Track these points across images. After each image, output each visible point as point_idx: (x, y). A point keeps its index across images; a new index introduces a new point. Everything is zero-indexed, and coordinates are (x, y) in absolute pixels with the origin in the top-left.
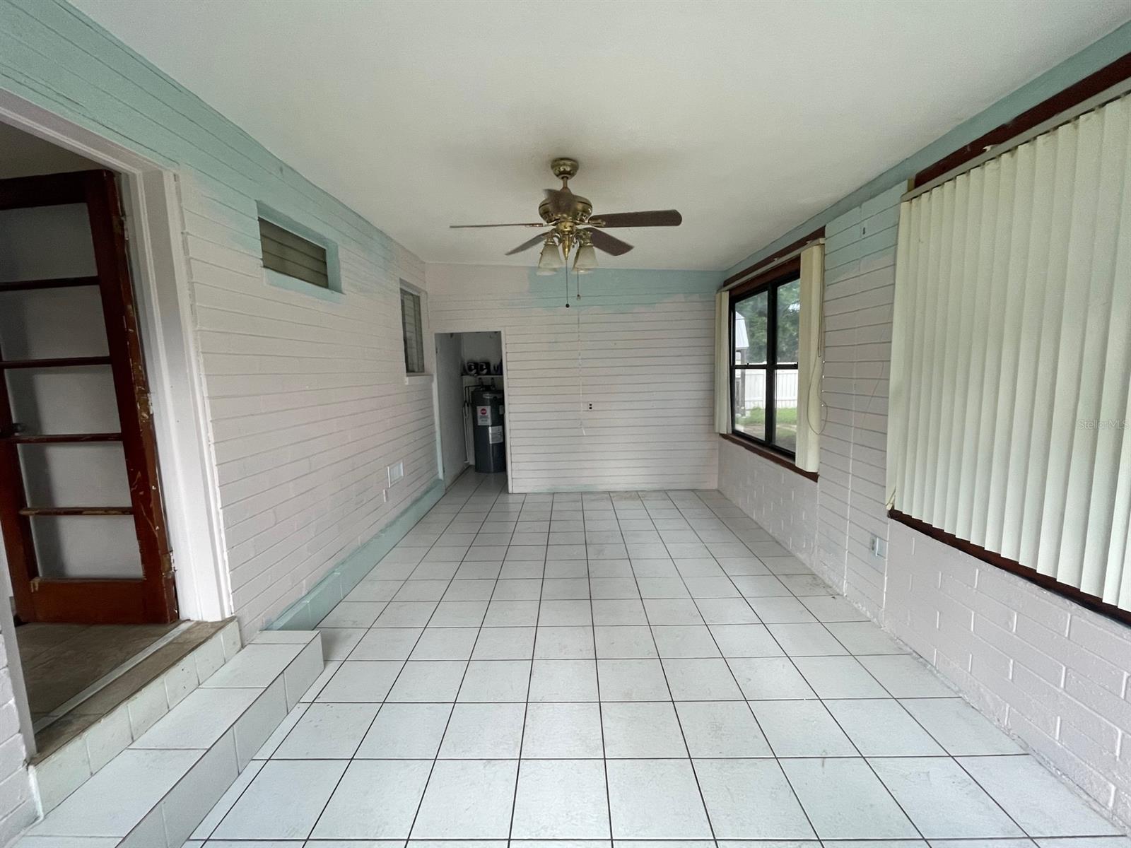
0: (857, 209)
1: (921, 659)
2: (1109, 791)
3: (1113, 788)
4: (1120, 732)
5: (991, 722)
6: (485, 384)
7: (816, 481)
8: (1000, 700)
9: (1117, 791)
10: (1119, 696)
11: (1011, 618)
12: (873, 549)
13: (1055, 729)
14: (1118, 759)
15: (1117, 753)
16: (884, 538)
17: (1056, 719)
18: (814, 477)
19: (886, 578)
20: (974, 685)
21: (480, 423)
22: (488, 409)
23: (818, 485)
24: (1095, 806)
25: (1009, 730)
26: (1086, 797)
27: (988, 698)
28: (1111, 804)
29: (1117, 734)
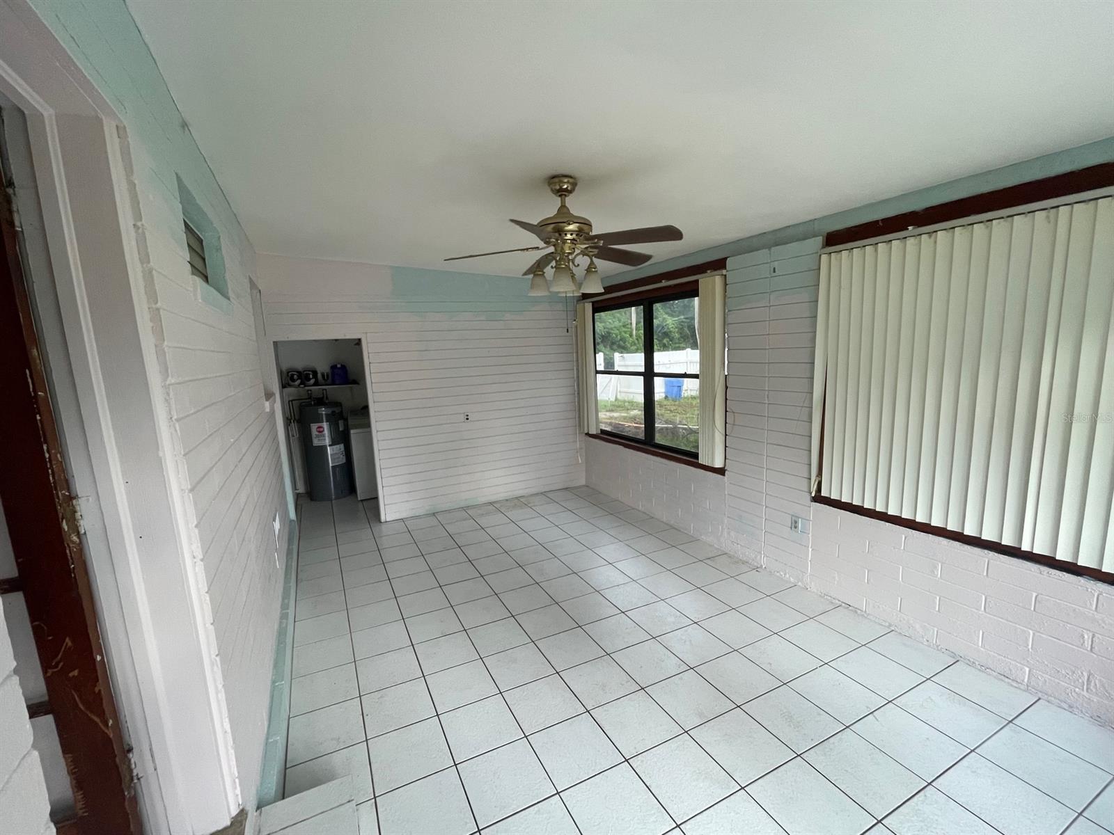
0: (766, 251)
1: (850, 608)
2: (1025, 672)
3: (1027, 669)
4: (1031, 632)
5: (922, 643)
6: (314, 396)
7: (724, 475)
8: (928, 626)
9: (1030, 671)
10: (1030, 609)
11: (936, 567)
12: (796, 527)
13: (978, 640)
14: (1030, 650)
15: (1030, 647)
16: (807, 518)
17: (979, 631)
18: (721, 471)
19: (810, 550)
20: (904, 619)
21: (316, 442)
22: (325, 425)
23: (726, 478)
24: (1015, 684)
25: (937, 646)
26: (1006, 680)
27: (917, 626)
28: (1026, 680)
29: (1029, 634)
